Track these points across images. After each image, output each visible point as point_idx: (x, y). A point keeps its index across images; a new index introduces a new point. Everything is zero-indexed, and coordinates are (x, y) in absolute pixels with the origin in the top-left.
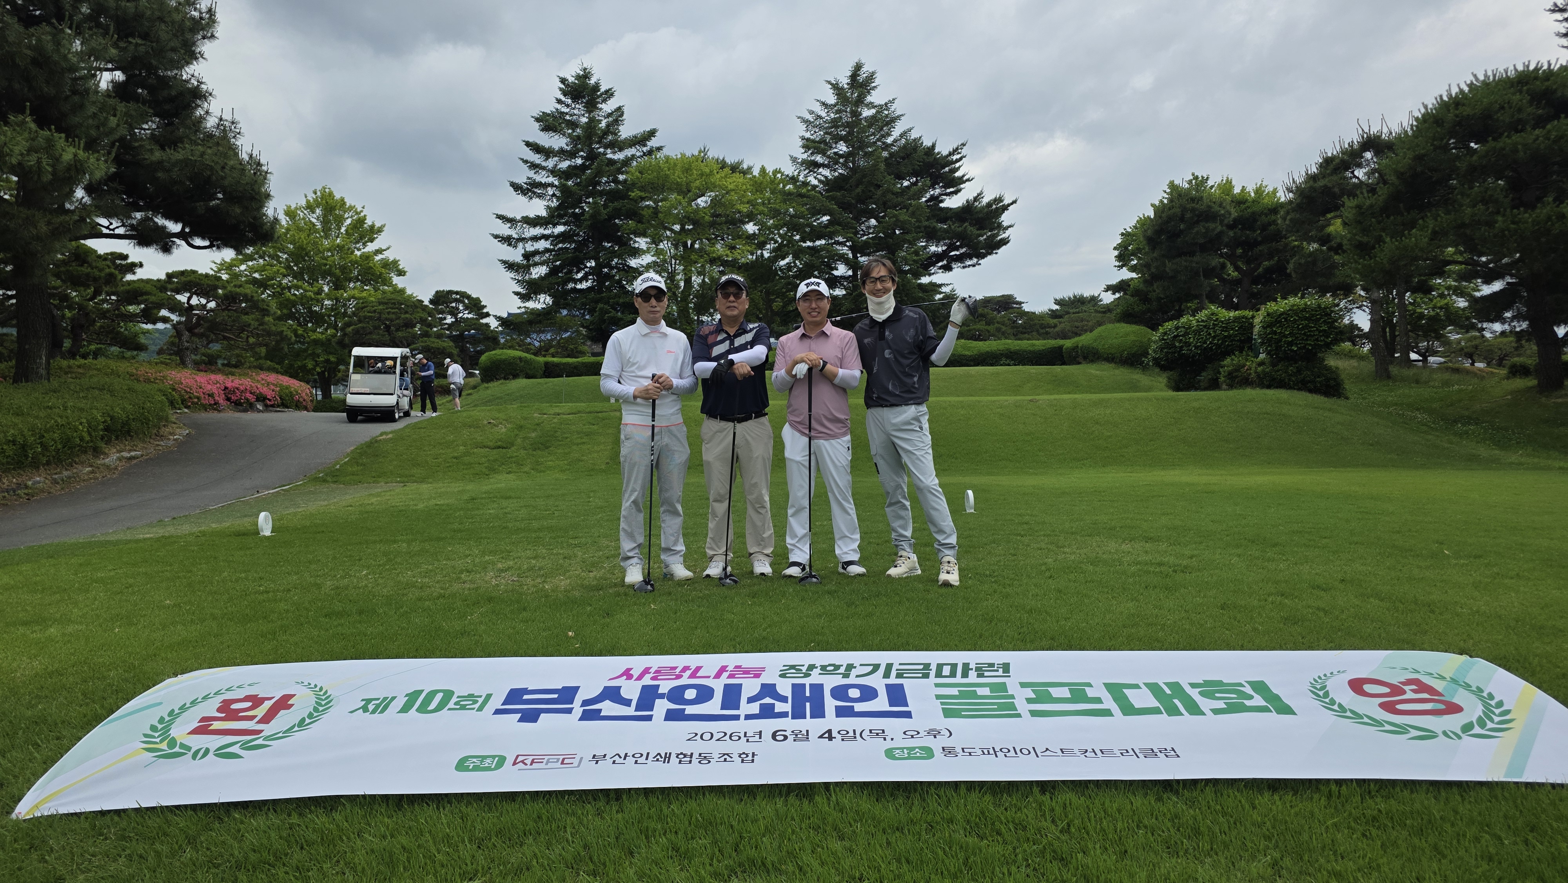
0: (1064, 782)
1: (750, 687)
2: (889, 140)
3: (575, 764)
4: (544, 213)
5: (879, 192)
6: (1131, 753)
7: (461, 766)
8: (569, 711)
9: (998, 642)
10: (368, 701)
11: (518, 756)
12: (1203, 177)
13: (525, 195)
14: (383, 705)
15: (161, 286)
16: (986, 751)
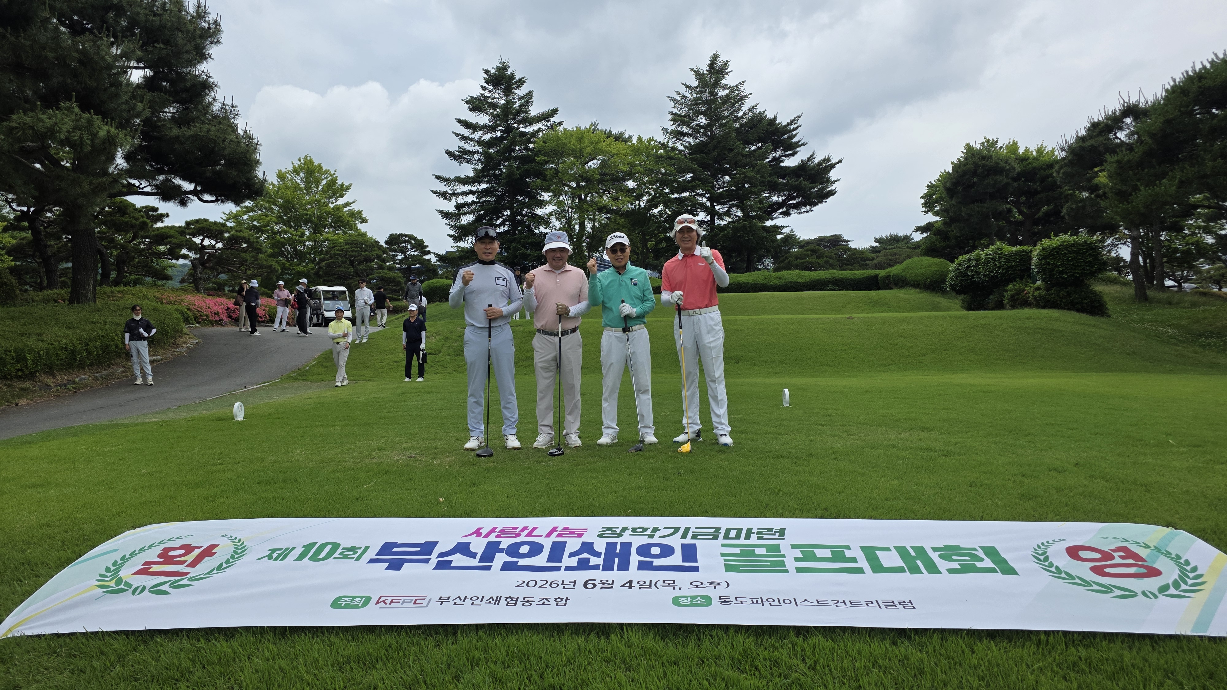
0: (815, 627)
1: (573, 544)
2: (740, 114)
3: (424, 605)
4: (471, 174)
5: (731, 155)
6: (875, 604)
7: (336, 604)
8: (427, 561)
9: (780, 511)
10: (274, 551)
11: (381, 597)
12: (993, 140)
13: (457, 160)
14: (284, 554)
15: (181, 231)
16: (755, 601)
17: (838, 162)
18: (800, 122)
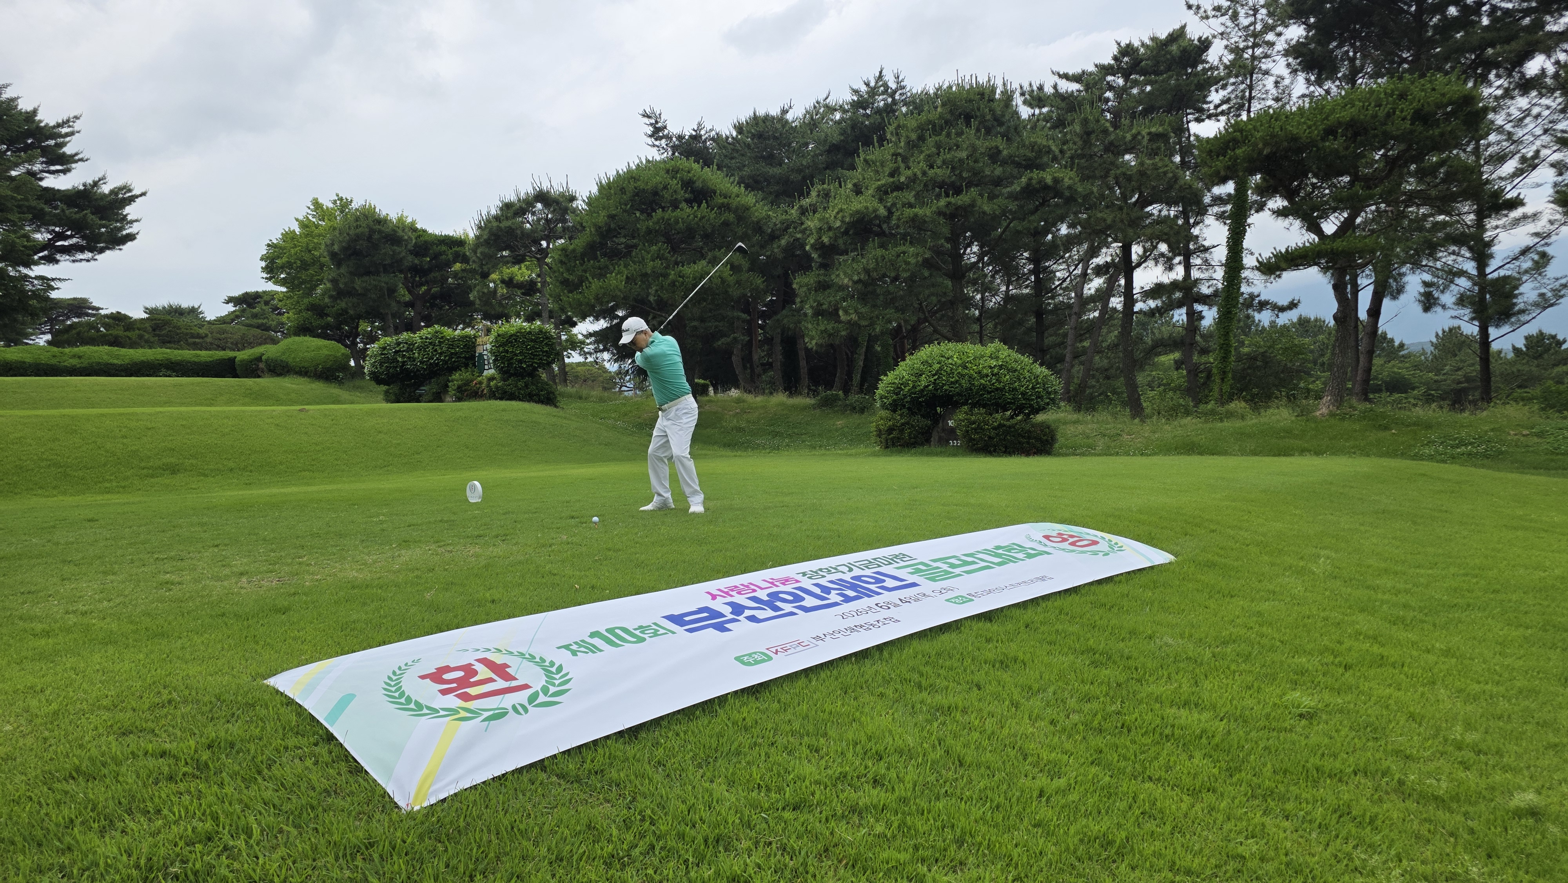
12: (346, 198)
14: (589, 647)
17: (141, 195)
18: (77, 126)
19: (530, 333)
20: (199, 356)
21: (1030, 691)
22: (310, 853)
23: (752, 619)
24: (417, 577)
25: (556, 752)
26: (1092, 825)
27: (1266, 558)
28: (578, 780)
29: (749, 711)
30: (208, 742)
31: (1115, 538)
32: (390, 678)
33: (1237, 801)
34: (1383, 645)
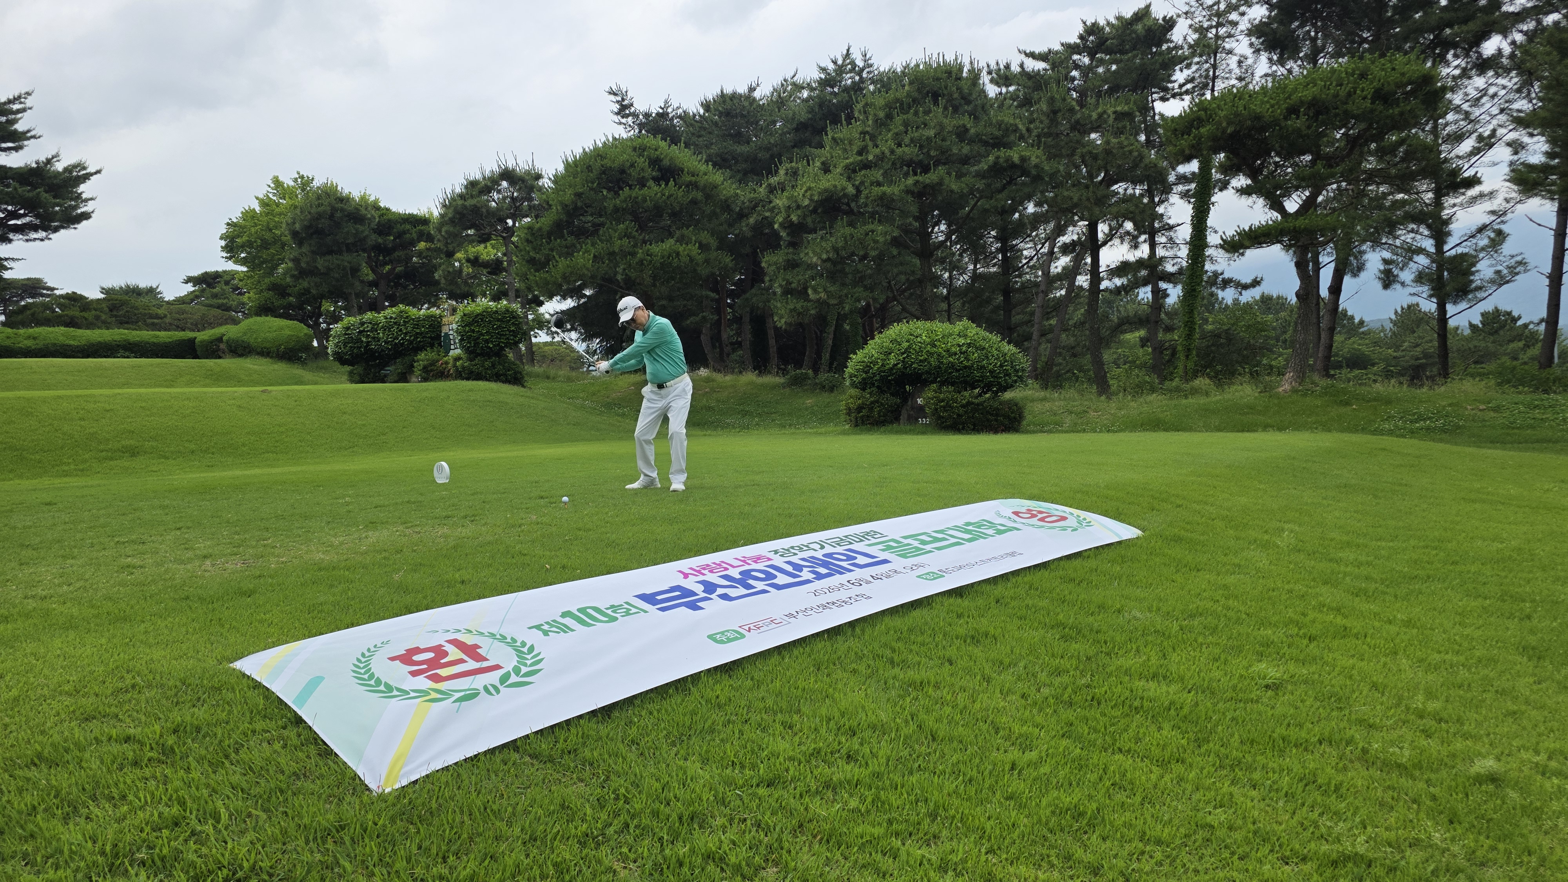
14: (561, 626)
17: (96, 173)
18: (29, 102)
19: (496, 312)
20: (158, 337)
21: (1001, 666)
22: (280, 836)
23: (724, 597)
24: (385, 558)
25: (528, 732)
26: (1063, 797)
27: (1232, 532)
28: (551, 760)
29: (722, 689)
30: (173, 726)
31: (1083, 514)
32: (358, 660)
33: (1205, 772)
34: (1346, 617)
